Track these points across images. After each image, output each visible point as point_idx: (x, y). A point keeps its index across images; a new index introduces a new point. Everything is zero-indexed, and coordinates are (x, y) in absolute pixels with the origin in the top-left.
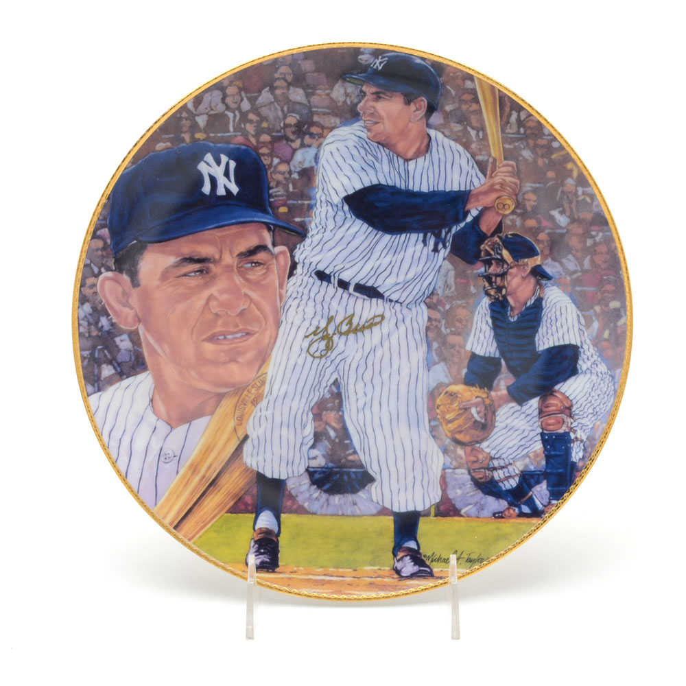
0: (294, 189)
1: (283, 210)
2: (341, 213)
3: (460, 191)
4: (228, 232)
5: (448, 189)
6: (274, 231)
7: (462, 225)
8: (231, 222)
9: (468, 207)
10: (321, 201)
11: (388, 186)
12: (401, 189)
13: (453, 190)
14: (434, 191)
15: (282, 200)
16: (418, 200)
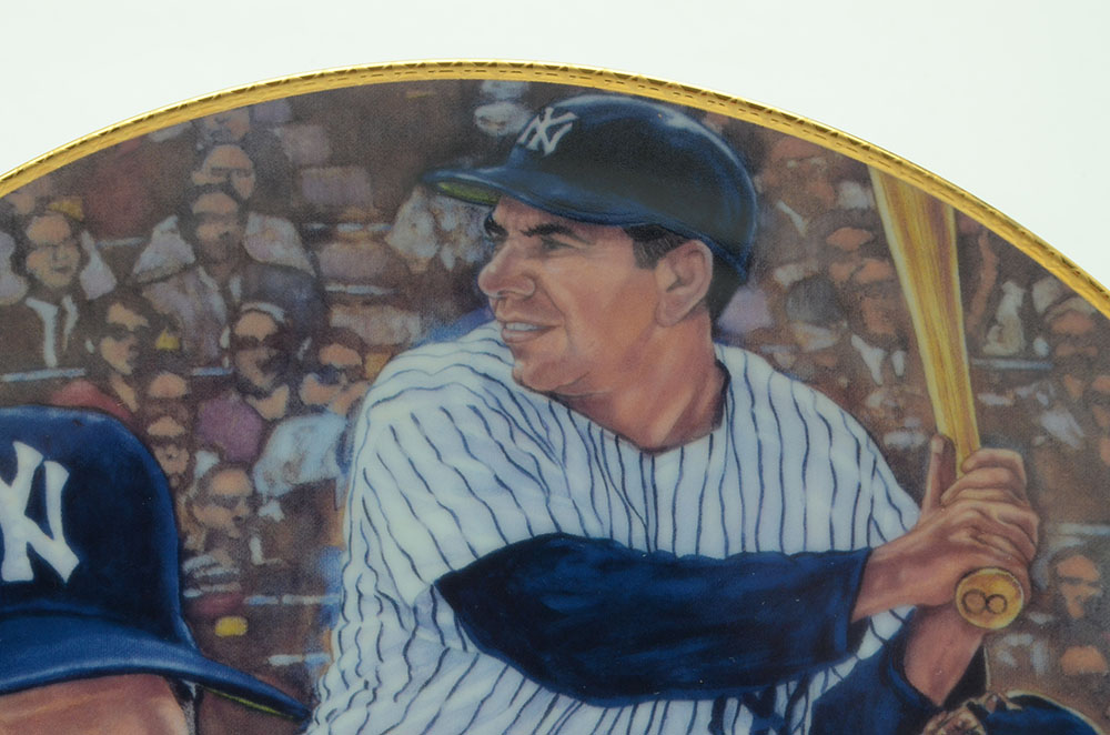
0: (267, 553)
1: (230, 627)
2: (427, 635)
3: (832, 553)
4: (41, 709)
5: (793, 546)
6: (198, 703)
7: (845, 669)
8: (51, 671)
9: (863, 607)
10: (360, 595)
11: (587, 540)
12: (631, 548)
13: (809, 550)
14: (744, 554)
15: (225, 594)
16: (691, 588)
